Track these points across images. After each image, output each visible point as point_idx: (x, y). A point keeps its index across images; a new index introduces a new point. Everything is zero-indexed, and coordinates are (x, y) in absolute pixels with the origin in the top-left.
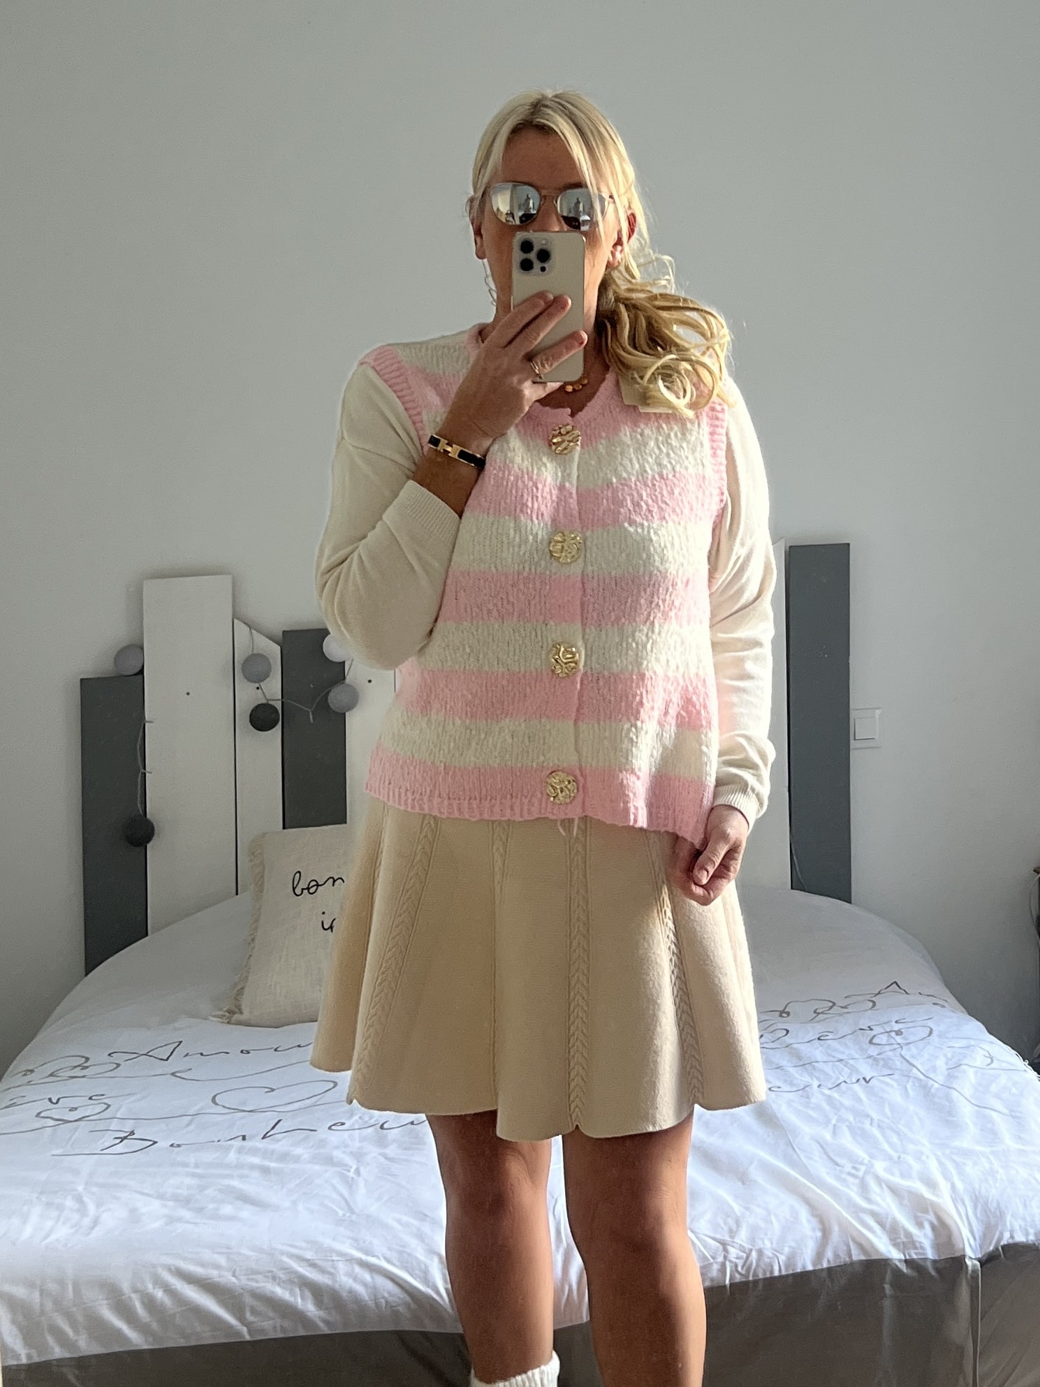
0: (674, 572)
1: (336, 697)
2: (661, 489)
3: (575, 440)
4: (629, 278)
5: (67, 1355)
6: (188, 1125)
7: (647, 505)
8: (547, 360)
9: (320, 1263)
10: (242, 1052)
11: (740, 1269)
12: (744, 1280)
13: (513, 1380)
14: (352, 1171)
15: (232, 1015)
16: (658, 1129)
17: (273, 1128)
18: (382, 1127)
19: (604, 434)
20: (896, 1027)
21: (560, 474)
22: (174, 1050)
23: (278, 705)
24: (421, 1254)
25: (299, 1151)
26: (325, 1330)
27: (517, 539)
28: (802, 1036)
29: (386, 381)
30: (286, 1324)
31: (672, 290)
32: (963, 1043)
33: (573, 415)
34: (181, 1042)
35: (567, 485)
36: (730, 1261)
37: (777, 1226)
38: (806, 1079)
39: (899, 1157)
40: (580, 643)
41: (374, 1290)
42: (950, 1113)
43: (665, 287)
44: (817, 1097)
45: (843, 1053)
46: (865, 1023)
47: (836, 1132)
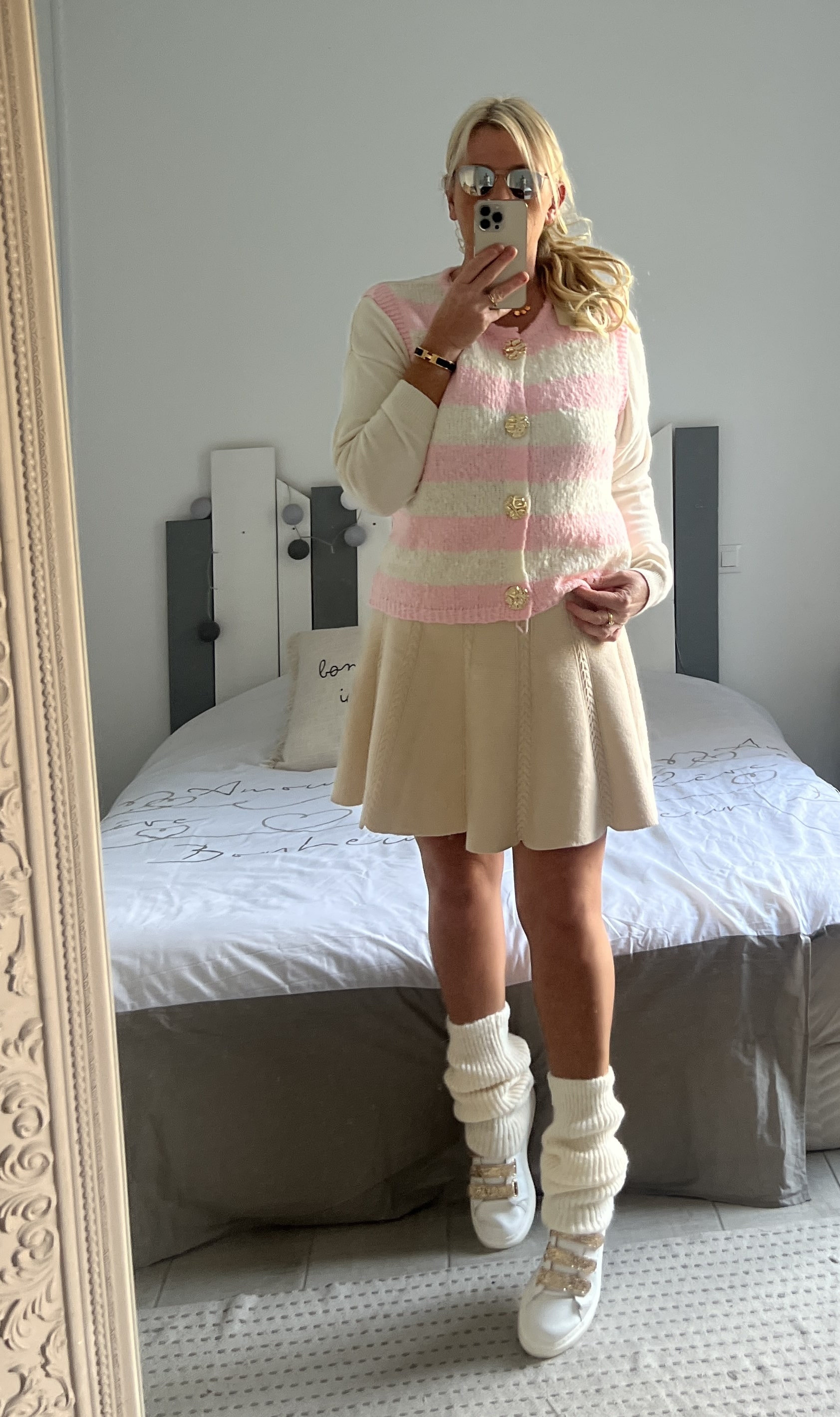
0: (595, 444)
1: (351, 535)
2: (585, 385)
3: (523, 349)
4: (560, 234)
5: (159, 1005)
6: (246, 841)
7: (575, 395)
8: (500, 293)
9: (340, 939)
10: (284, 789)
11: (640, 943)
12: (643, 950)
13: (476, 1023)
14: (363, 873)
15: (277, 762)
16: (580, 845)
17: (306, 843)
18: (384, 843)
19: (543, 346)
20: (752, 771)
21: (511, 374)
22: (234, 788)
23: (309, 541)
24: (412, 933)
25: (325, 859)
26: (344, 986)
27: (481, 422)
28: (684, 776)
29: (383, 308)
30: (317, 983)
31: (590, 244)
32: (798, 782)
33: (520, 332)
34: (239, 782)
35: (517, 381)
36: (633, 937)
37: (666, 912)
38: (688, 808)
39: (753, 863)
40: (528, 495)
41: (379, 958)
42: (790, 832)
43: (585, 241)
44: (695, 821)
45: (713, 789)
46: (728, 768)
47: (708, 846)
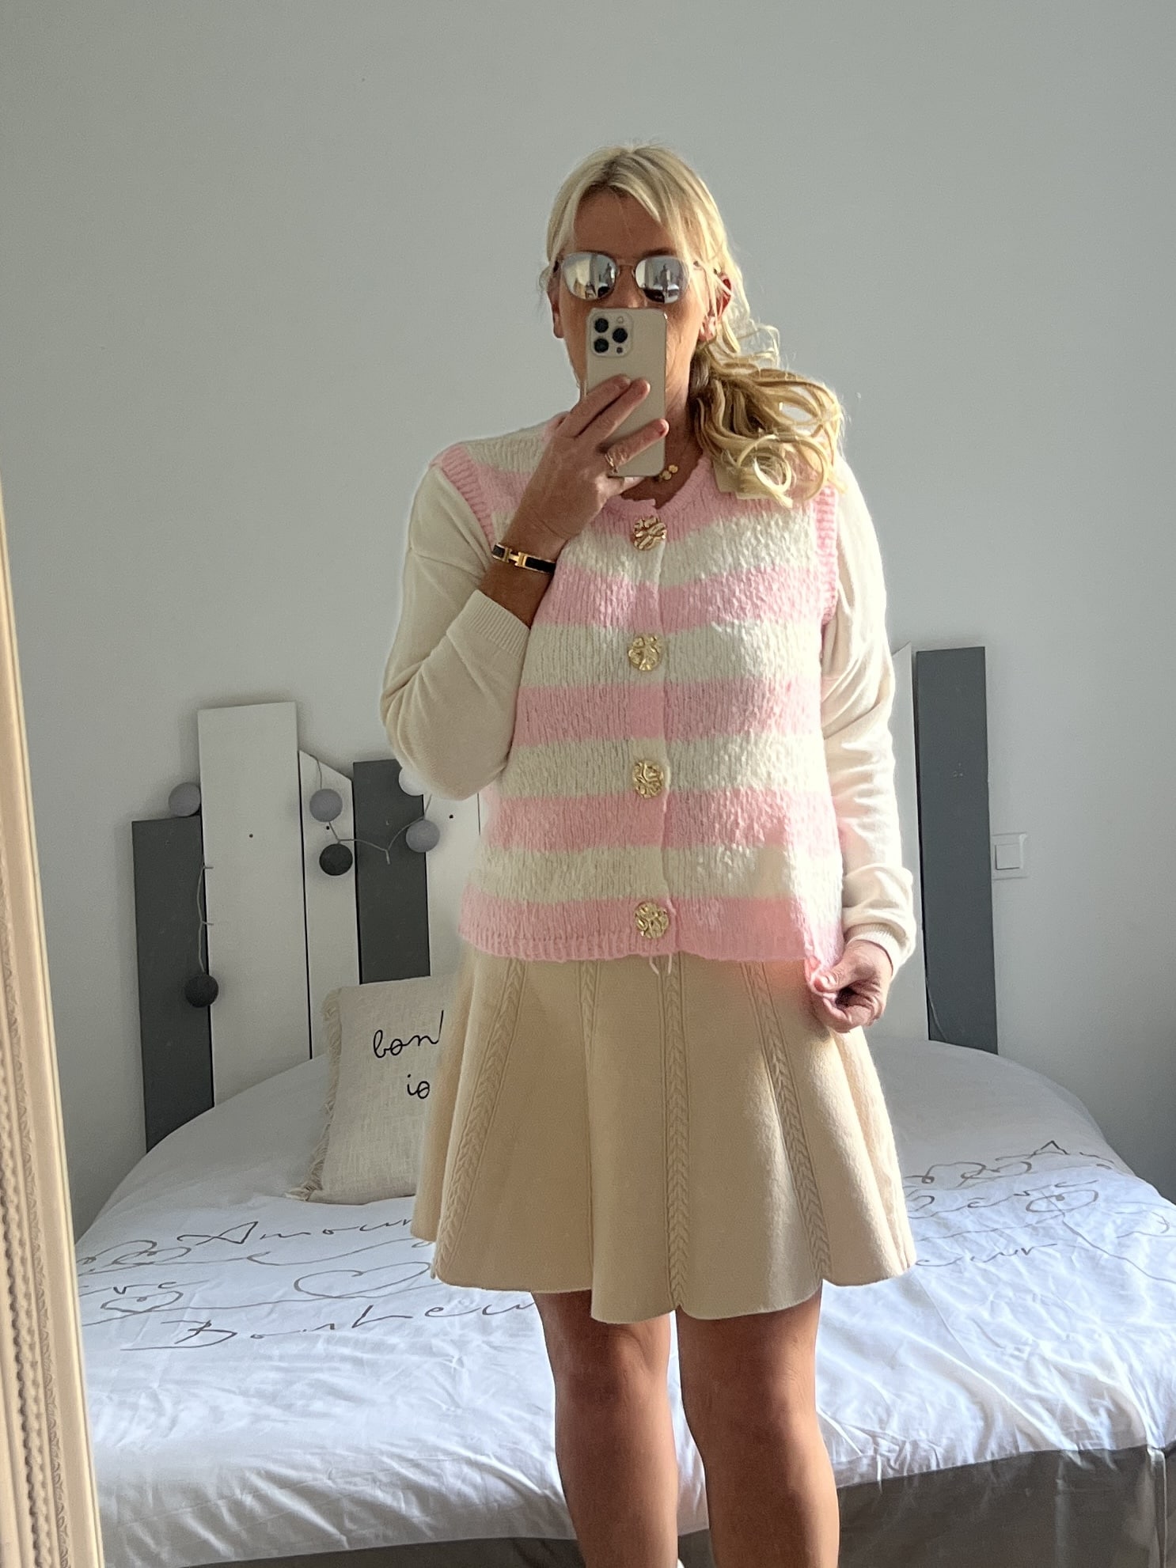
0: (770, 676)
1: (417, 835)
2: (757, 584)
3: (659, 534)
4: (728, 351)
6: (270, 1313)
7: (740, 602)
8: (623, 451)
9: (424, 1463)
10: (324, 1232)
11: (892, 1463)
12: (897, 1475)
14: (455, 1360)
15: (312, 1190)
17: (364, 1315)
18: (484, 1312)
19: (693, 526)
20: (1058, 1191)
21: (640, 572)
22: (250, 1231)
23: (351, 846)
24: (535, 1451)
25: (393, 1340)
26: (430, 1537)
27: (590, 652)
28: (949, 1202)
29: (454, 483)
30: (392, 1533)
31: (777, 364)
32: (1135, 1209)
33: (658, 506)
34: (256, 1223)
35: (648, 584)
36: (882, 1455)
37: (932, 1414)
38: (958, 1251)
39: (1068, 1336)
40: (665, 760)
41: (485, 1491)
42: (1123, 1287)
43: (767, 360)
44: (971, 1270)
45: (998, 1222)
46: (1019, 1188)
47: (993, 1310)
